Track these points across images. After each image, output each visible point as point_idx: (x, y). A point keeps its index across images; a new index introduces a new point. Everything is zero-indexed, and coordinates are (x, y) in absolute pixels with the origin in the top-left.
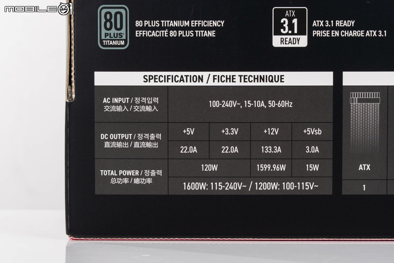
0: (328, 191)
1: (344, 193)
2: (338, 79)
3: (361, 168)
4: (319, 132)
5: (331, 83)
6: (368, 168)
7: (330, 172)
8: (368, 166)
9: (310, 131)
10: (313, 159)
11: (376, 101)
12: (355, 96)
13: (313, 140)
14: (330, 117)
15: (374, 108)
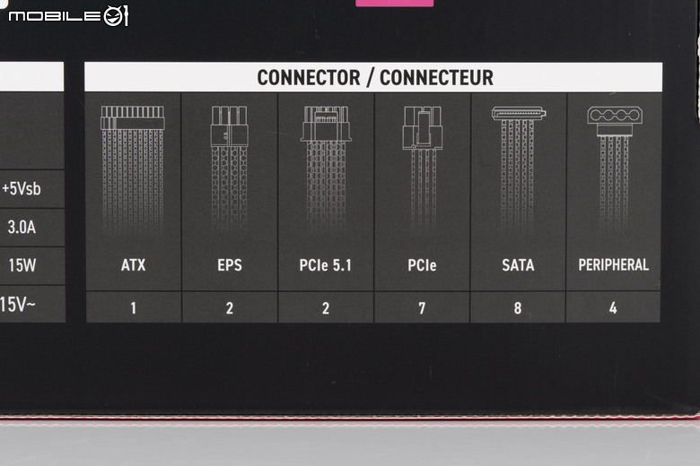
0: (57, 315)
1: (90, 319)
2: (74, 77)
3: (125, 266)
4: (35, 190)
5: (59, 86)
6: (142, 266)
7: (59, 275)
8: (142, 263)
9: (16, 188)
10: (24, 246)
11: (155, 124)
12: (111, 114)
13: (24, 207)
14: (58, 158)
15: (152, 139)
